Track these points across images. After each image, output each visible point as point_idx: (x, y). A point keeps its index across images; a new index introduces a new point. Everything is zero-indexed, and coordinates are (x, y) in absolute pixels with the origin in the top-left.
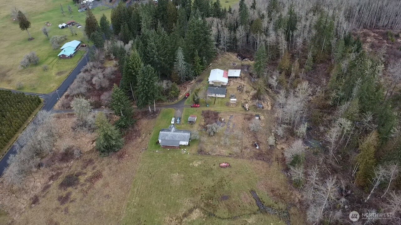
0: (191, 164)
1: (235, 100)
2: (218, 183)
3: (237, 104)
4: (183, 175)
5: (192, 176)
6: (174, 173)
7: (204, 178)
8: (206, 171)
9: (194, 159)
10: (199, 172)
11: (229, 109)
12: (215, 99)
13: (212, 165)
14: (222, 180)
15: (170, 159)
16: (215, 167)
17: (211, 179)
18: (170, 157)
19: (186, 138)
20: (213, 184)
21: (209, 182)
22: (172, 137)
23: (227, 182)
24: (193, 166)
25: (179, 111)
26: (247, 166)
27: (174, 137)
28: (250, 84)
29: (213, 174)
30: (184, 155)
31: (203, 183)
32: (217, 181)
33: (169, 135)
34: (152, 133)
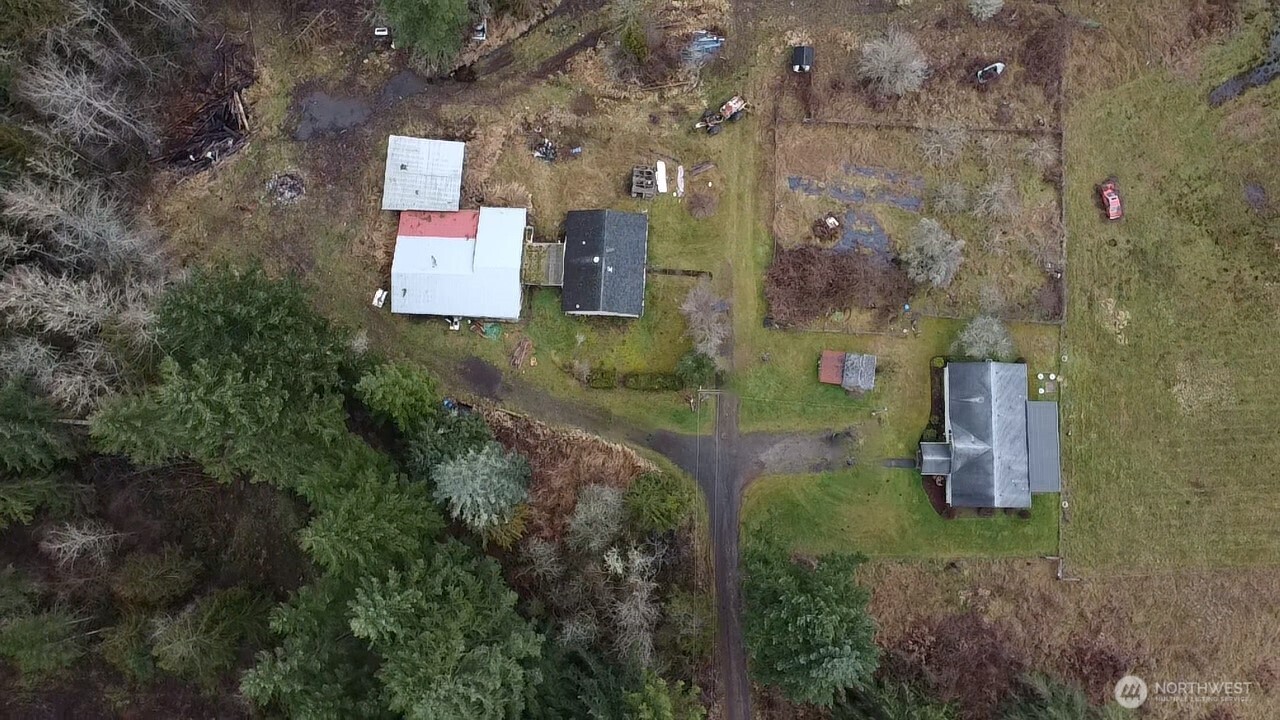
0: (1122, 340)
1: (661, 166)
2: (1197, 222)
3: (695, 162)
4: (1180, 366)
5: (1179, 325)
6: (1173, 401)
7: (1183, 277)
8: (1145, 276)
9: (1092, 329)
10: (1156, 300)
11: (740, 197)
12: (665, 272)
13: (1114, 251)
14: (1178, 210)
15: (1101, 436)
16: (1121, 240)
17: (1181, 249)
18: (1094, 436)
19: (1010, 373)
20: (1204, 244)
21: (1198, 256)
22: (1012, 442)
23: (1186, 190)
24: (1127, 330)
25: (769, 455)
26: (1102, 113)
27: (1013, 433)
28: (514, 92)
29: (1158, 245)
30: (1069, 377)
31: (1205, 282)
32: (1188, 227)
33: (1006, 457)
34: (948, 557)
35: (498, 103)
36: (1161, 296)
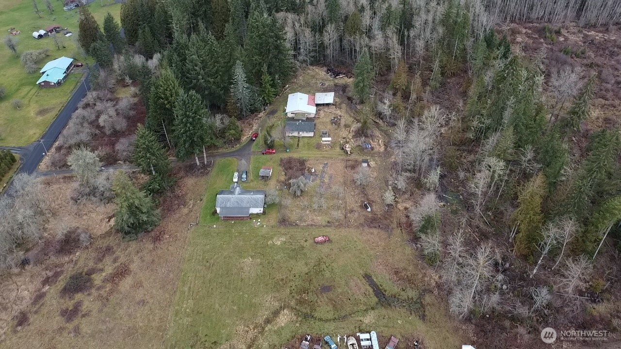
0: (270, 242)
1: (330, 139)
2: (314, 268)
3: (332, 145)
4: (259, 260)
5: (274, 260)
6: (245, 257)
7: (292, 262)
8: (293, 250)
9: (274, 234)
10: (284, 253)
11: (321, 154)
12: (299, 140)
13: (302, 241)
14: (319, 262)
15: (236, 237)
16: (308, 243)
17: (303, 262)
18: (237, 234)
19: (260, 202)
20: (306, 270)
21: (300, 267)
22: (237, 202)
23: (327, 265)
24: (274, 245)
25: (243, 161)
26: (355, 239)
27: (240, 203)
28: (349, 114)
29: (305, 254)
30: (258, 228)
31: (290, 269)
32: (312, 264)
33: (232, 199)
34: (205, 199)
35: (347, 112)
36: (286, 255)
